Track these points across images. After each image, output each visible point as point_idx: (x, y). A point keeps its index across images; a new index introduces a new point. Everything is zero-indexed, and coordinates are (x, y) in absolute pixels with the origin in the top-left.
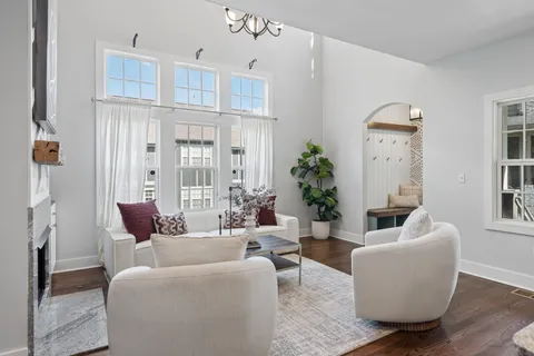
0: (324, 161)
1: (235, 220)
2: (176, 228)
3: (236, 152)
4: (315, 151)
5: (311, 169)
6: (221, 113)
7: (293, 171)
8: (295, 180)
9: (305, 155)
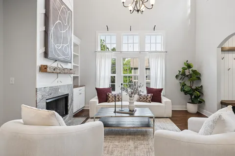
0: (194, 72)
1: (141, 98)
2: (118, 99)
3: (147, 69)
4: (189, 66)
5: (187, 76)
6: (140, 52)
7: (177, 77)
8: (177, 81)
9: (184, 69)
